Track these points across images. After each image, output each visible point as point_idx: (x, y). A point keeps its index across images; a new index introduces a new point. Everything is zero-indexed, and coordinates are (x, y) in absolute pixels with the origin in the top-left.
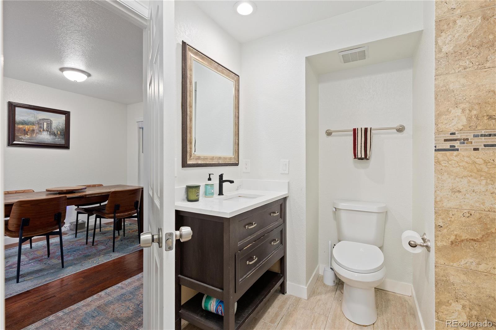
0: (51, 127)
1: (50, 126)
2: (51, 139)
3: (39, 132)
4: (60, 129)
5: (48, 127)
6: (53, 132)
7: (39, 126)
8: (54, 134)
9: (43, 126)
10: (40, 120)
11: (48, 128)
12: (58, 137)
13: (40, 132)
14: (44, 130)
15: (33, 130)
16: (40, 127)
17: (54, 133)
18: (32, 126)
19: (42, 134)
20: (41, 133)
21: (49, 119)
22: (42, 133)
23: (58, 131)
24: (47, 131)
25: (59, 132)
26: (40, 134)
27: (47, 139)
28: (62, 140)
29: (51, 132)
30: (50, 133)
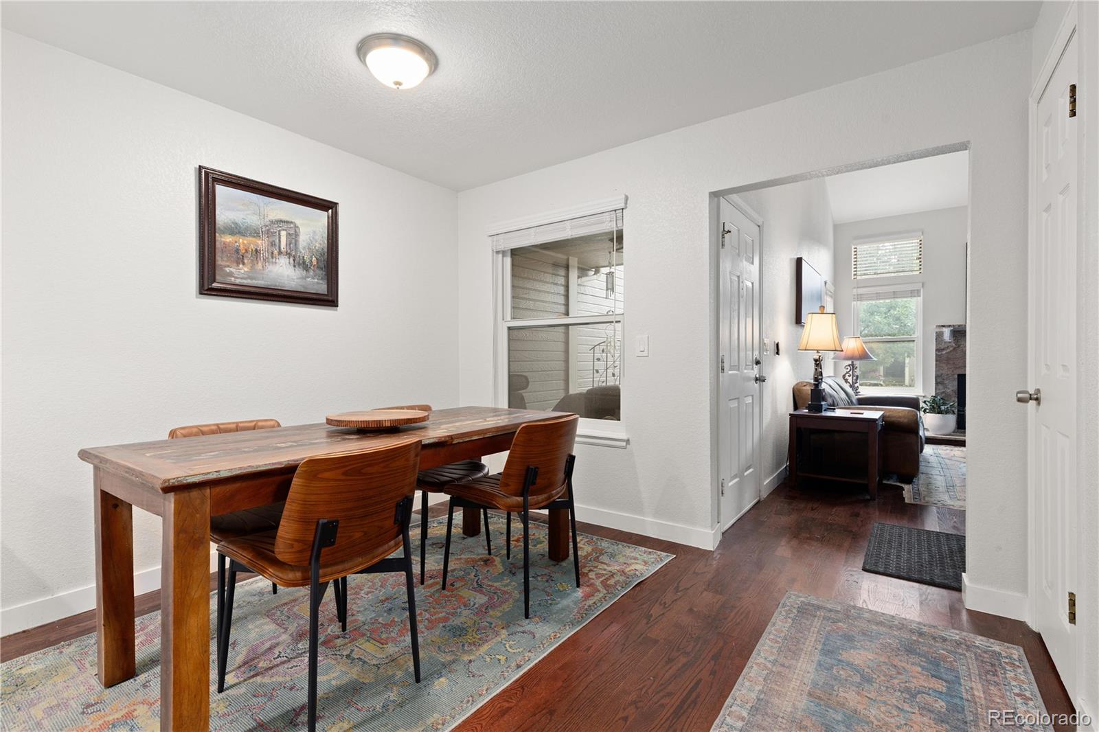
0: (296, 244)
1: (293, 241)
2: (297, 278)
3: (270, 257)
4: (317, 250)
5: (290, 244)
6: (301, 258)
7: (271, 240)
8: (304, 265)
9: (280, 241)
10: (272, 222)
11: (290, 248)
12: (311, 273)
13: (272, 258)
14: (280, 253)
15: (256, 251)
16: (273, 244)
17: (304, 263)
18: (254, 239)
19: (276, 263)
20: (274, 260)
21: (292, 222)
22: (277, 260)
23: (311, 257)
24: (288, 254)
25: (314, 259)
26: (272, 262)
27: (288, 276)
28: (321, 282)
29: (297, 259)
30: (294, 260)
